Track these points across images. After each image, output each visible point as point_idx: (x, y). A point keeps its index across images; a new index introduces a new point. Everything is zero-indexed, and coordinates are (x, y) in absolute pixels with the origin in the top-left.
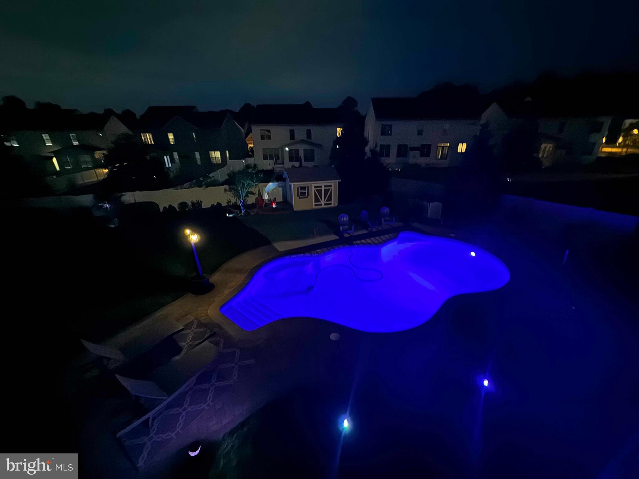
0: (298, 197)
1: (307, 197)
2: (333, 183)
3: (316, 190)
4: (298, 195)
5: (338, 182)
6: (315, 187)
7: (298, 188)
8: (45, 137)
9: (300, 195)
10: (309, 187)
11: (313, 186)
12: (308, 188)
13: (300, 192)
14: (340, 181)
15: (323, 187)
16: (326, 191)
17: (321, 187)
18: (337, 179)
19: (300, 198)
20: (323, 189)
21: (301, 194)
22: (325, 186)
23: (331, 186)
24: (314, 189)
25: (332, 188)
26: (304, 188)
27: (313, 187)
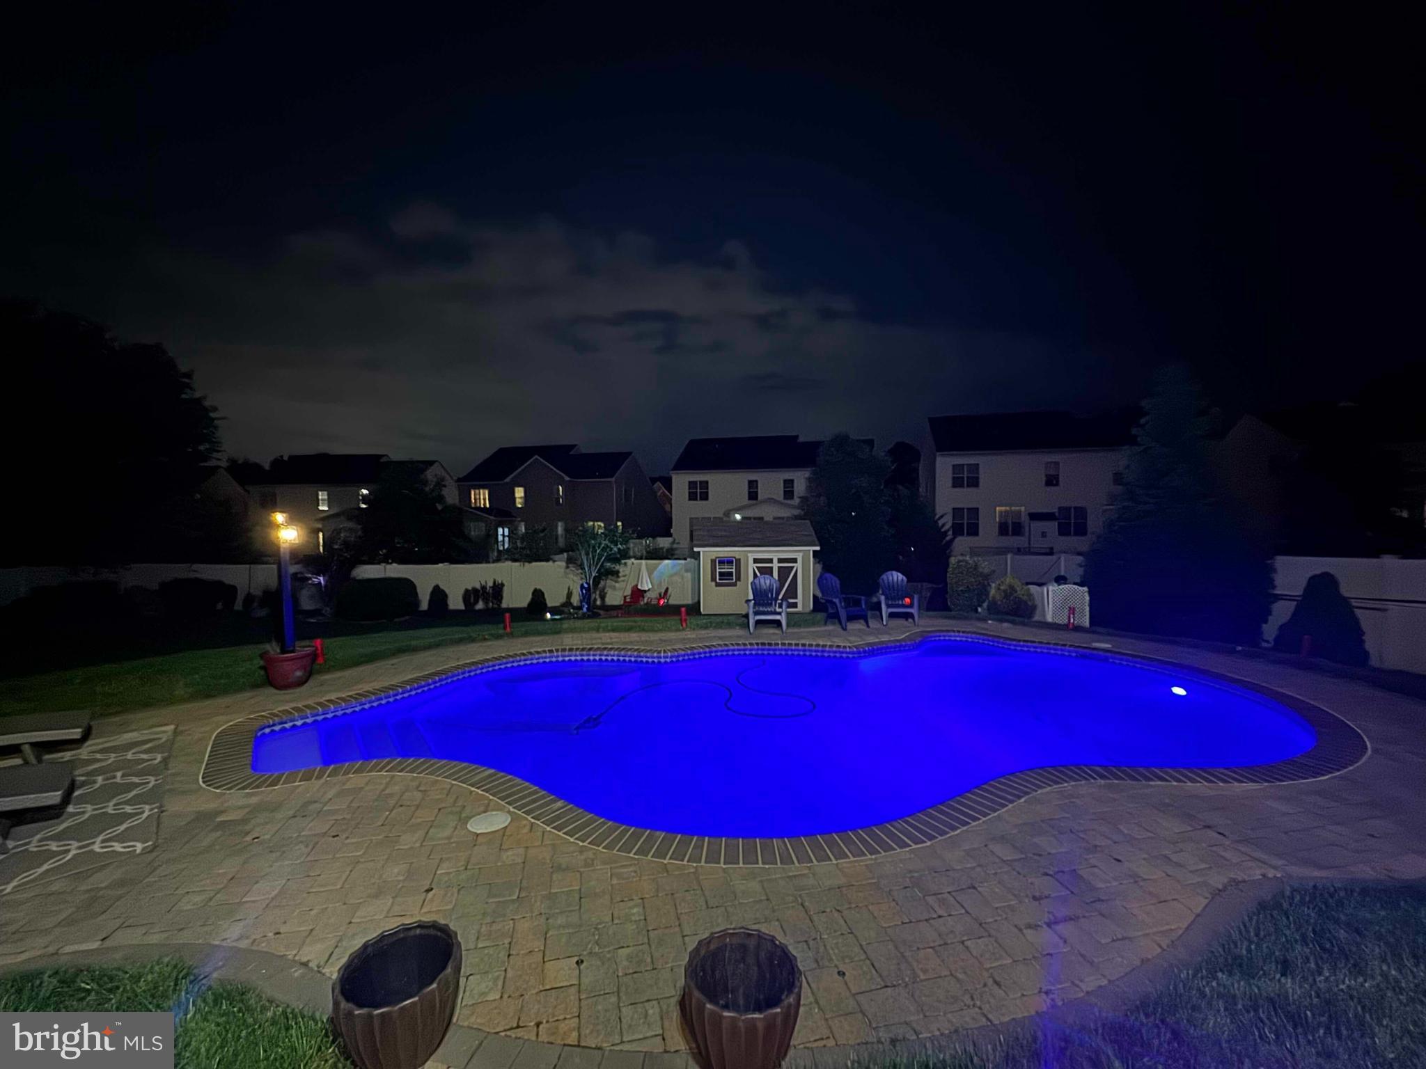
0: (714, 583)
1: (734, 584)
2: (801, 554)
3: (757, 567)
4: (713, 579)
5: (814, 552)
6: (756, 561)
7: (713, 562)
8: (322, 495)
9: (718, 577)
10: (740, 559)
11: (751, 557)
12: (738, 561)
13: (718, 570)
14: (818, 548)
15: (775, 561)
16: (784, 573)
17: (771, 561)
18: (814, 545)
19: (718, 585)
20: (775, 565)
21: (720, 575)
22: (780, 561)
23: (795, 561)
24: (752, 567)
25: (799, 565)
26: (730, 562)
27: (751, 561)
